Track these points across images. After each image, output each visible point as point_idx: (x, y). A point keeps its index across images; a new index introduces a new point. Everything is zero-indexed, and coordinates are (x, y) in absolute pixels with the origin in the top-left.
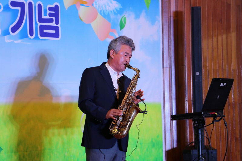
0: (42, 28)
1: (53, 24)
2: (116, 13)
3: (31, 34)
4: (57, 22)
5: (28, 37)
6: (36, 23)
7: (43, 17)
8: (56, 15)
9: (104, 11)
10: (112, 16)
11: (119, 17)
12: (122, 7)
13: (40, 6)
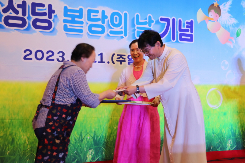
0: (181, 35)
1: (189, 33)
2: (234, 26)
3: (174, 39)
4: (192, 32)
5: (171, 41)
7: (182, 28)
8: (191, 27)
9: (225, 25)
10: (231, 28)
11: (236, 29)
12: (238, 22)
13: (180, 21)
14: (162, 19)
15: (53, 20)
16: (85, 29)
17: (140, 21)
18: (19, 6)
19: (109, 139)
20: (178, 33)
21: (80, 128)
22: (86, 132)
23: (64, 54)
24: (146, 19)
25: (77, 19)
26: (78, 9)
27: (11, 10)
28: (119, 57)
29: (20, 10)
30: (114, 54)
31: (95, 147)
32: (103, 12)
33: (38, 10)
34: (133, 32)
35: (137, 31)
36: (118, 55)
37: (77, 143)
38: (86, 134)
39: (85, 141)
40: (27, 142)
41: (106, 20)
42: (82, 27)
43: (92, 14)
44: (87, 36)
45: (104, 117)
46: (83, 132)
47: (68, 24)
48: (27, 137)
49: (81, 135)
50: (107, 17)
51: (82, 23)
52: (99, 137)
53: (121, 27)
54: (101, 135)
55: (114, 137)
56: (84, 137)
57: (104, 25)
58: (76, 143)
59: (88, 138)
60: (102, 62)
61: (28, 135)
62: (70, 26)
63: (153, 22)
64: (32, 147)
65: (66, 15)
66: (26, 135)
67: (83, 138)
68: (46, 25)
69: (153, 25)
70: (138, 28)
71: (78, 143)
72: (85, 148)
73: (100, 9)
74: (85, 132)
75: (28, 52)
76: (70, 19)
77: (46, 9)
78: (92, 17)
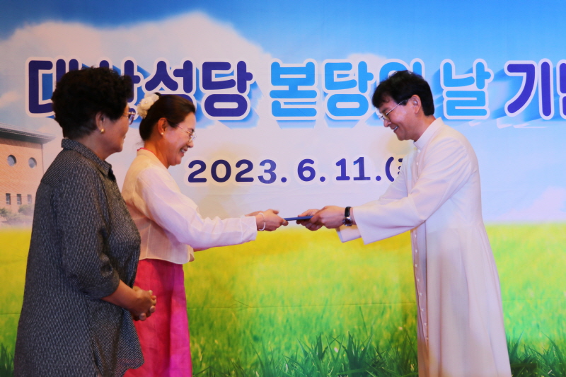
3: (547, 111)
5: (539, 117)
6: (556, 95)
14: (512, 68)
15: (249, 95)
16: (321, 106)
17: (455, 77)
18: (177, 73)
19: (387, 355)
20: (558, 96)
21: (316, 327)
22: (331, 336)
23: (273, 165)
24: (471, 71)
25: (300, 88)
26: (304, 65)
27: (162, 83)
29: (180, 81)
30: (391, 159)
31: (354, 371)
32: (363, 66)
33: (217, 76)
34: (438, 106)
35: (448, 102)
37: (310, 362)
38: (330, 342)
39: (328, 357)
40: (200, 355)
41: (369, 83)
42: (314, 103)
43: (336, 73)
44: (325, 122)
45: (373, 303)
46: (322, 336)
47: (282, 101)
48: (201, 346)
49: (319, 344)
50: (371, 76)
51: (313, 94)
52: (360, 348)
54: (365, 345)
55: (399, 350)
56: (326, 348)
58: (306, 361)
59: (336, 350)
60: (362, 177)
61: (203, 341)
62: (285, 103)
63: (488, 76)
64: (210, 367)
65: (276, 80)
66: (199, 342)
67: (325, 351)
68: (234, 105)
69: (489, 83)
70: (449, 94)
71: (312, 361)
72: (329, 374)
73: (354, 59)
74: (328, 336)
75: (197, 167)
76: (286, 88)
77: (232, 74)
78: (336, 79)
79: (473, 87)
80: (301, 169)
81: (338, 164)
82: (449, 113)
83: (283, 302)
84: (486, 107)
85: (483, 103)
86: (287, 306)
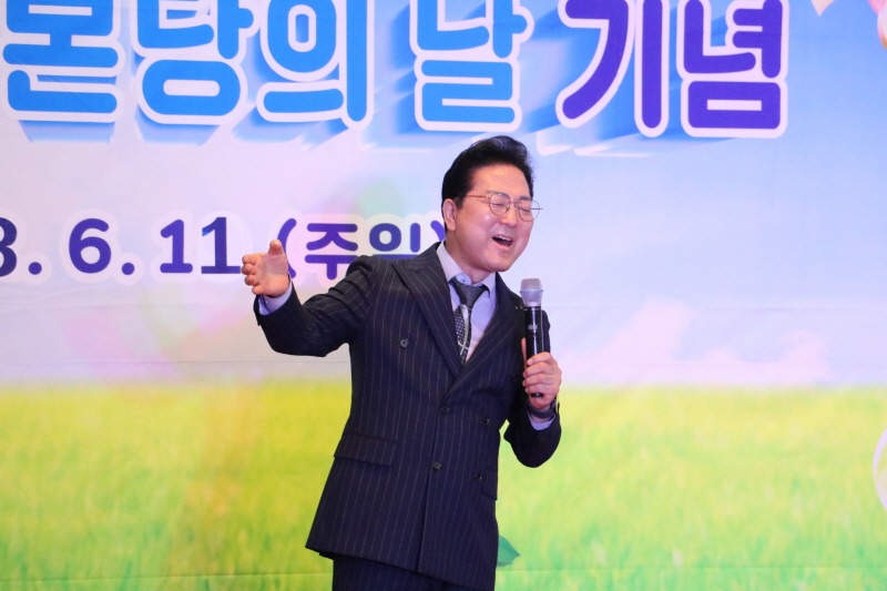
0: (700, 93)
1: (755, 75)
3: (652, 118)
4: (772, 67)
5: (633, 129)
6: (675, 77)
7: (709, 50)
8: (769, 40)
13: (694, 9)
16: (128, 89)
17: (444, 25)
20: (679, 79)
23: (10, 231)
24: (481, 12)
25: (79, 41)
28: (319, 235)
30: (290, 224)
34: (402, 96)
35: (427, 88)
36: (313, 227)
41: (245, 35)
42: (112, 80)
43: (164, 6)
44: (136, 129)
45: (238, 573)
47: (32, 71)
50: (246, 18)
51: (108, 57)
53: (328, 68)
57: (235, 63)
60: (221, 266)
62: (42, 78)
63: (520, 24)
65: (18, 19)
69: (522, 45)
70: (430, 68)
76: (43, 39)
78: (165, 23)
79: (484, 53)
80: (76, 244)
81: (165, 233)
82: (428, 116)
83: (24, 569)
84: (513, 103)
85: (507, 95)
86: (34, 579)
